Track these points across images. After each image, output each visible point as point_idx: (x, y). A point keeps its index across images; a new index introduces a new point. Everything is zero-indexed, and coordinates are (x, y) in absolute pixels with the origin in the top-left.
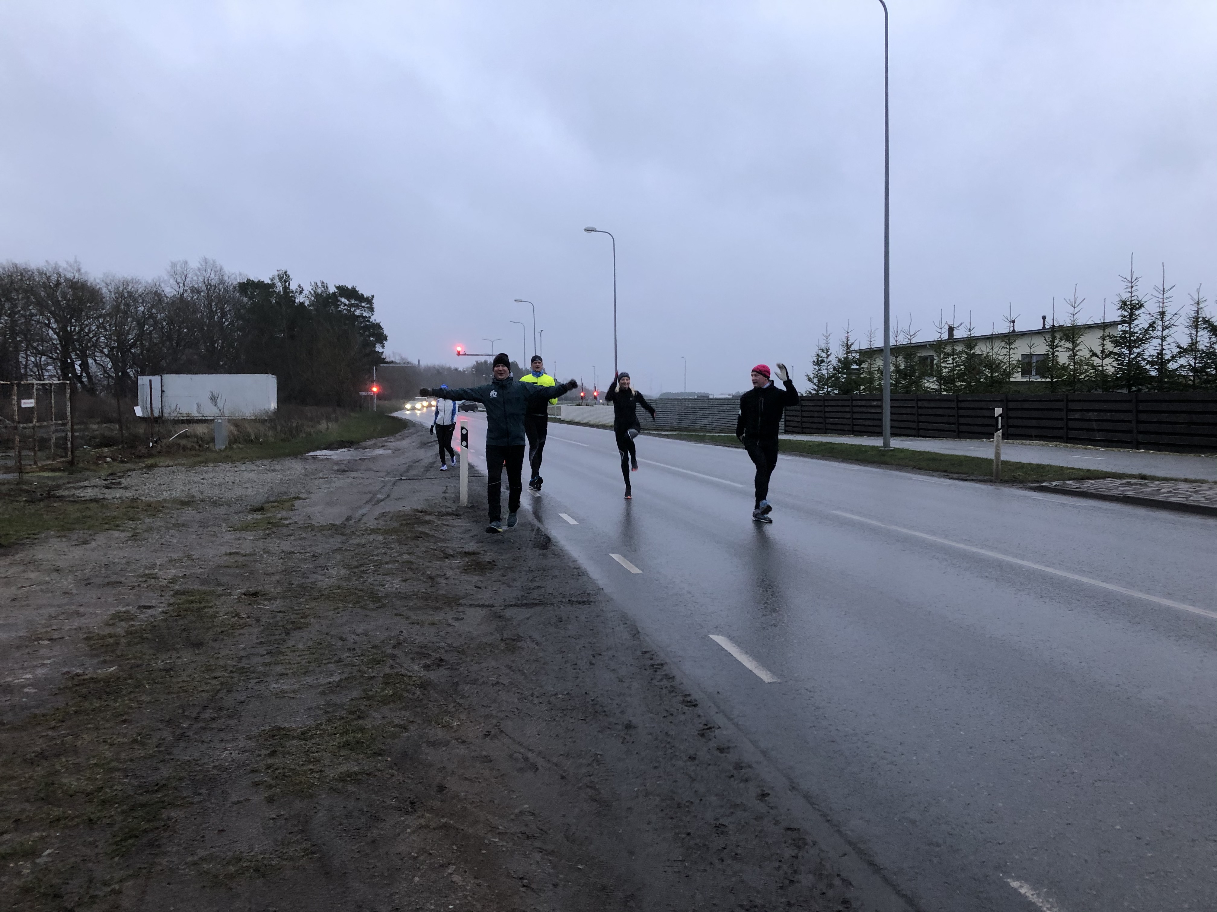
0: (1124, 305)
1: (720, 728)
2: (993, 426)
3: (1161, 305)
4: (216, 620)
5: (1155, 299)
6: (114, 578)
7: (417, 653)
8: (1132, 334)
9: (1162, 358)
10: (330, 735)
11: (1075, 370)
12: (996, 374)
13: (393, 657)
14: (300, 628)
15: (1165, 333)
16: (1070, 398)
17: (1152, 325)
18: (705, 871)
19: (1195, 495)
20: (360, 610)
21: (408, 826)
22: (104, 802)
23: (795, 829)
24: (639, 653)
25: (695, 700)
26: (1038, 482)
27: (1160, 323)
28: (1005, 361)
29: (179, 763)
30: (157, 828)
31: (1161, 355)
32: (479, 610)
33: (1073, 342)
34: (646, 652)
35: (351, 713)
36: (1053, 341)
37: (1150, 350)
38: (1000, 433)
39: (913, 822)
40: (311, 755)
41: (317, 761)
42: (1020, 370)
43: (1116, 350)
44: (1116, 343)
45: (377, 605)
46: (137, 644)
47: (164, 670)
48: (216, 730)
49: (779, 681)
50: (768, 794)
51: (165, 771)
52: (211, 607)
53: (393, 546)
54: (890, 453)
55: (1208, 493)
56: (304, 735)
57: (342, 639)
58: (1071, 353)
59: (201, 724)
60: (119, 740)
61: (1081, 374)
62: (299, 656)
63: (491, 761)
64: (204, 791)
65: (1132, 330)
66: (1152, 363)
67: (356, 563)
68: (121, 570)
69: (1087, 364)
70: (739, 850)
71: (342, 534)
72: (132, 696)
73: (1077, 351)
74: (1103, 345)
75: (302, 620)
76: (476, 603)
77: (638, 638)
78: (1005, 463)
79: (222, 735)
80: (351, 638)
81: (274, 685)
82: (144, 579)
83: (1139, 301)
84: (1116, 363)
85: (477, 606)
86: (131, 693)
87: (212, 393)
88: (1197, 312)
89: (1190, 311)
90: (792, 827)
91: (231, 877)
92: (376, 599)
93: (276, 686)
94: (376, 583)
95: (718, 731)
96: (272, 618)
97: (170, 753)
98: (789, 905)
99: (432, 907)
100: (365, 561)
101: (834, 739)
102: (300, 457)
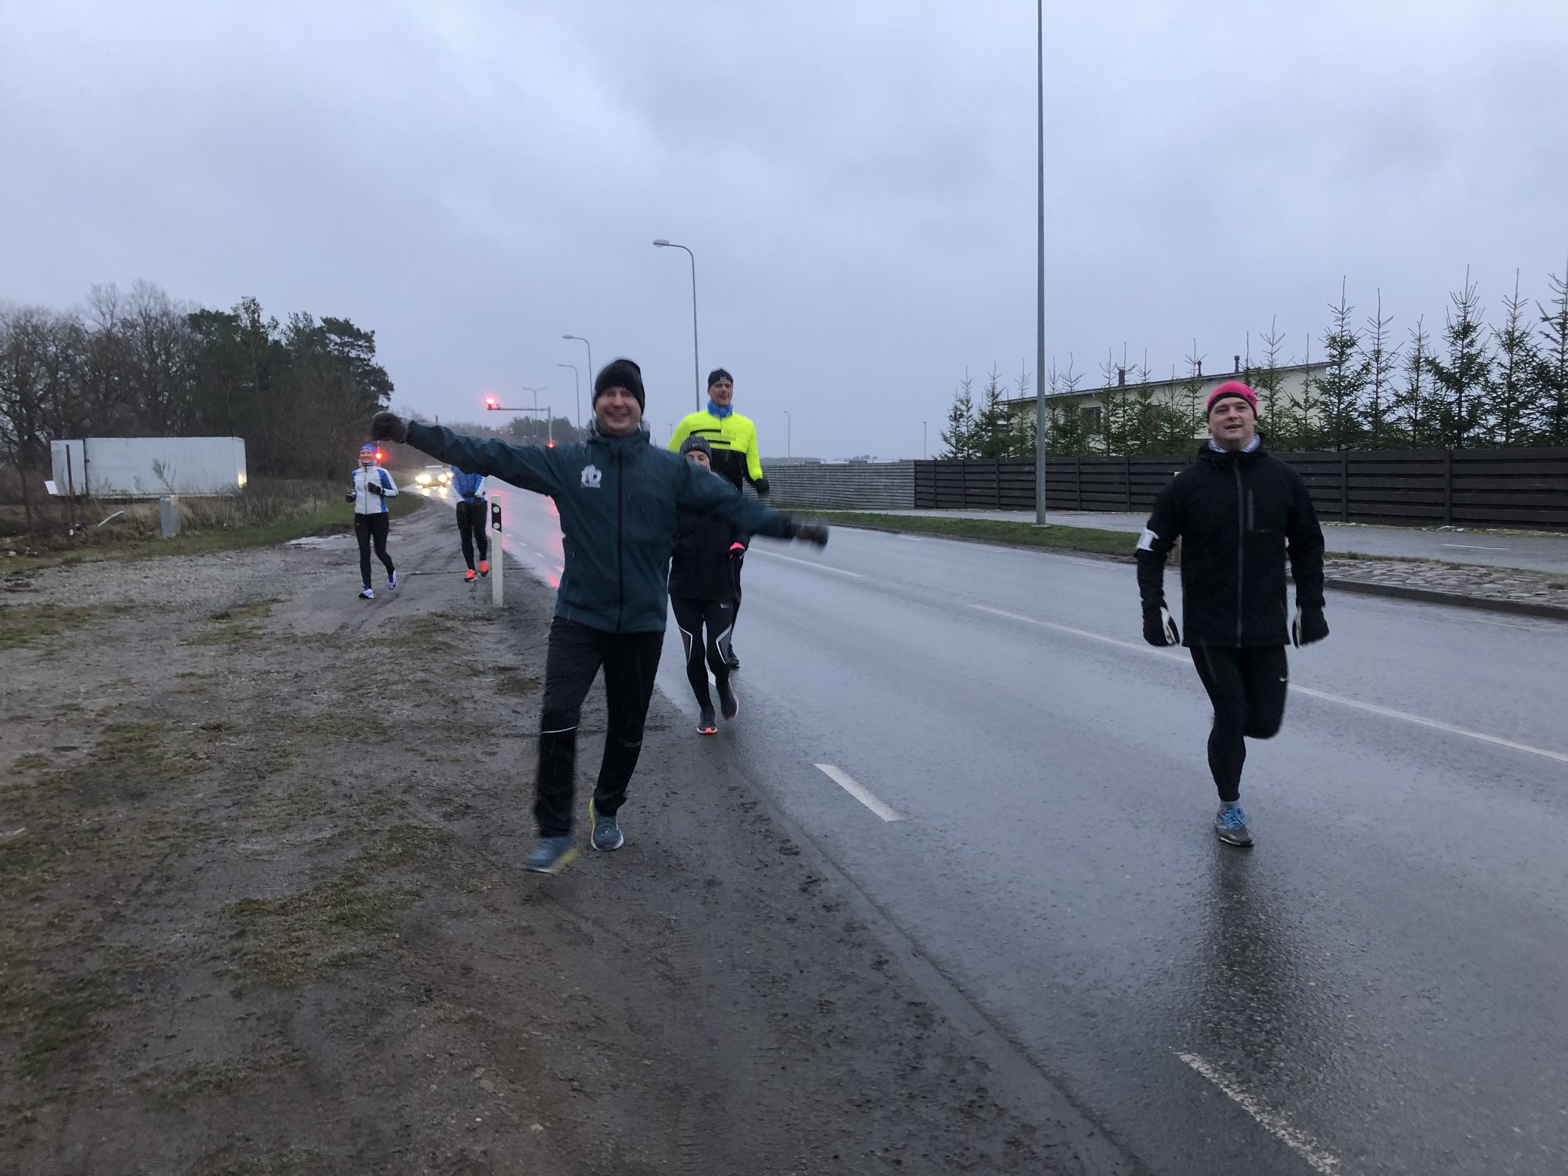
0: (1333, 341)
1: (827, 880)
3: (1377, 341)
4: (163, 763)
5: (1370, 335)
6: (19, 711)
7: (435, 799)
8: (1342, 378)
9: (1376, 409)
10: (318, 907)
11: (1273, 424)
12: (1178, 430)
13: (403, 804)
14: (279, 770)
15: (1380, 377)
17: (1366, 368)
18: (807, 1060)
19: (1412, 577)
20: (359, 745)
21: (422, 1020)
23: (920, 1004)
24: (726, 789)
25: (797, 847)
27: (1375, 364)
28: (1188, 413)
29: (112, 951)
30: (83, 1036)
31: (1375, 404)
32: (518, 740)
33: (1271, 389)
34: (735, 788)
35: (346, 878)
37: (1363, 398)
39: (1065, 988)
40: (293, 934)
41: (299, 941)
43: (1322, 398)
44: (1324, 390)
45: (381, 738)
46: (52, 797)
47: (91, 831)
48: (163, 907)
49: (902, 819)
50: (887, 962)
51: (94, 963)
52: (157, 746)
53: (403, 661)
54: (1045, 531)
55: (1428, 574)
56: (283, 909)
57: (335, 783)
58: (1267, 403)
59: (143, 900)
60: (28, 924)
61: (1280, 429)
62: (277, 806)
63: (532, 934)
64: (147, 987)
65: (1342, 374)
66: (1365, 415)
67: (353, 685)
68: (30, 700)
69: (1287, 417)
70: (849, 1033)
71: (335, 647)
72: (48, 865)
73: (1276, 400)
74: (1307, 392)
75: (281, 760)
76: (514, 732)
77: (726, 771)
79: (170, 912)
80: (347, 781)
81: (242, 846)
82: (62, 711)
83: (1351, 337)
84: (1322, 415)
85: (514, 736)
86: (44, 862)
87: (156, 462)
88: (1419, 350)
89: (1409, 349)
90: (916, 1001)
91: (183, 1096)
92: (379, 729)
93: (245, 846)
94: (380, 709)
95: (824, 885)
96: (240, 758)
97: (100, 939)
98: (911, 1096)
99: (453, 1121)
100: (366, 681)
101: (969, 890)
102: (278, 546)
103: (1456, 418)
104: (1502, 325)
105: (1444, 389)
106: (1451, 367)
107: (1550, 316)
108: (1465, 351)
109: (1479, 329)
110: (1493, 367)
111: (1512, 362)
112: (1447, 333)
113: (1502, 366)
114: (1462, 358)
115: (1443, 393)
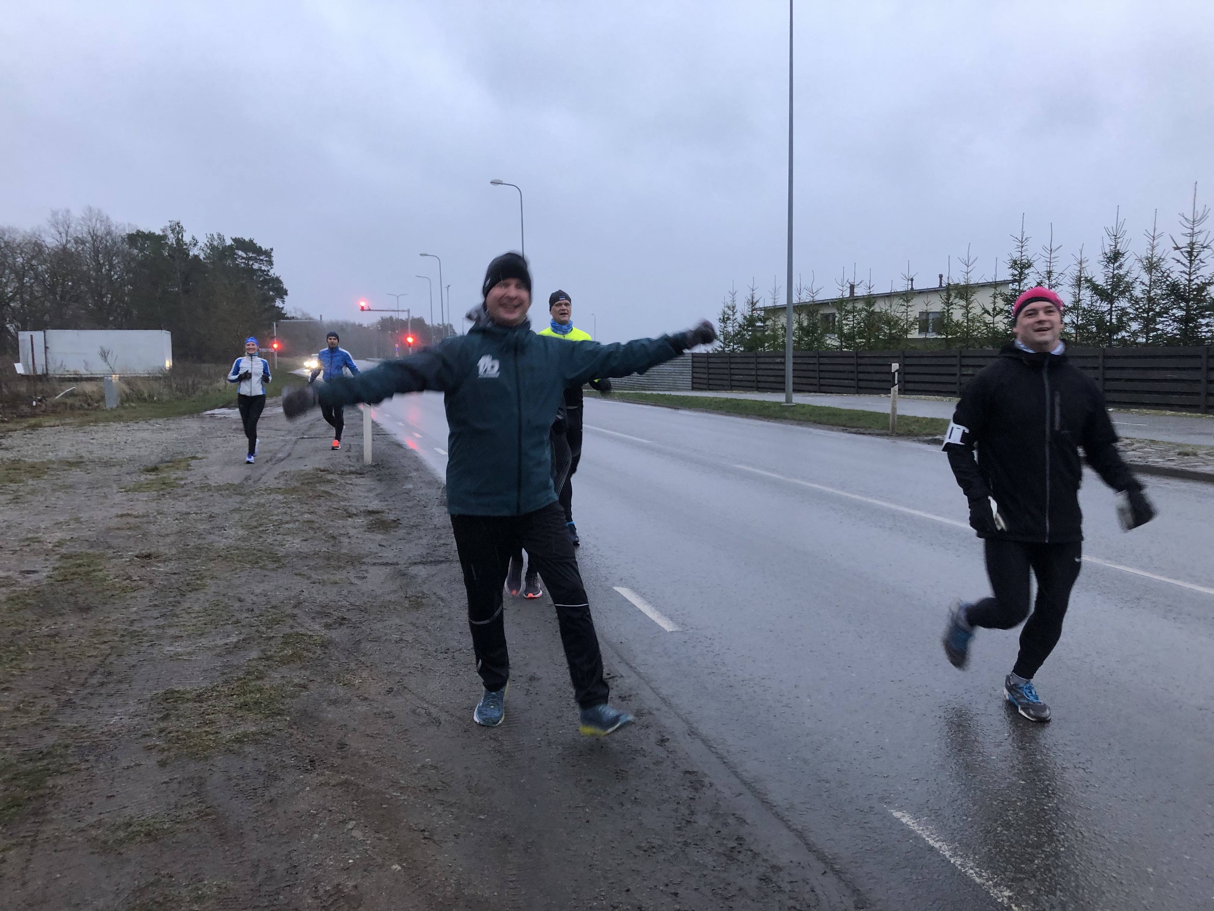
0: (1014, 264)
1: (622, 676)
2: (890, 381)
3: (1049, 264)
4: (105, 584)
5: (1043, 259)
7: (317, 612)
10: (227, 696)
11: (968, 327)
12: (894, 331)
13: (294, 616)
14: (196, 590)
16: (963, 354)
18: (605, 815)
20: (259, 571)
21: (307, 784)
23: (694, 772)
26: (931, 435)
27: (1047, 282)
28: (902, 318)
29: (64, 730)
30: (42, 796)
32: (383, 567)
33: (967, 300)
35: (248, 673)
36: (948, 299)
38: (896, 388)
39: (805, 761)
40: (207, 717)
41: (212, 722)
42: (917, 327)
45: (276, 565)
46: (18, 610)
47: (49, 636)
48: (105, 696)
49: (680, 629)
50: (668, 739)
51: (51, 739)
52: (101, 570)
53: (294, 506)
54: (791, 409)
56: (199, 698)
57: (240, 600)
58: (963, 311)
59: (89, 690)
61: (973, 331)
62: (195, 618)
63: (393, 717)
64: (91, 758)
67: (255, 524)
69: (979, 322)
70: (638, 795)
71: (241, 494)
72: (15, 662)
73: (971, 309)
74: (994, 303)
75: (199, 582)
76: (380, 561)
78: (901, 417)
79: (111, 700)
80: (249, 599)
81: (168, 648)
82: (26, 543)
83: (1028, 261)
85: (381, 564)
86: (12, 659)
87: (102, 348)
88: (1080, 271)
89: (1074, 271)
90: (691, 771)
91: (121, 842)
92: (276, 559)
93: (170, 649)
94: (277, 543)
95: (620, 681)
96: (166, 580)
97: (56, 721)
98: (686, 844)
99: (331, 863)
100: (264, 521)
101: (732, 684)
102: (195, 415)
103: (1108, 324)
104: (1144, 252)
105: (1099, 302)
106: (1104, 285)
107: (1180, 246)
108: (1115, 272)
109: (1126, 256)
110: (1136, 284)
111: (1151, 282)
112: (1101, 258)
113: (1143, 284)
114: (1113, 277)
115: (1098, 304)
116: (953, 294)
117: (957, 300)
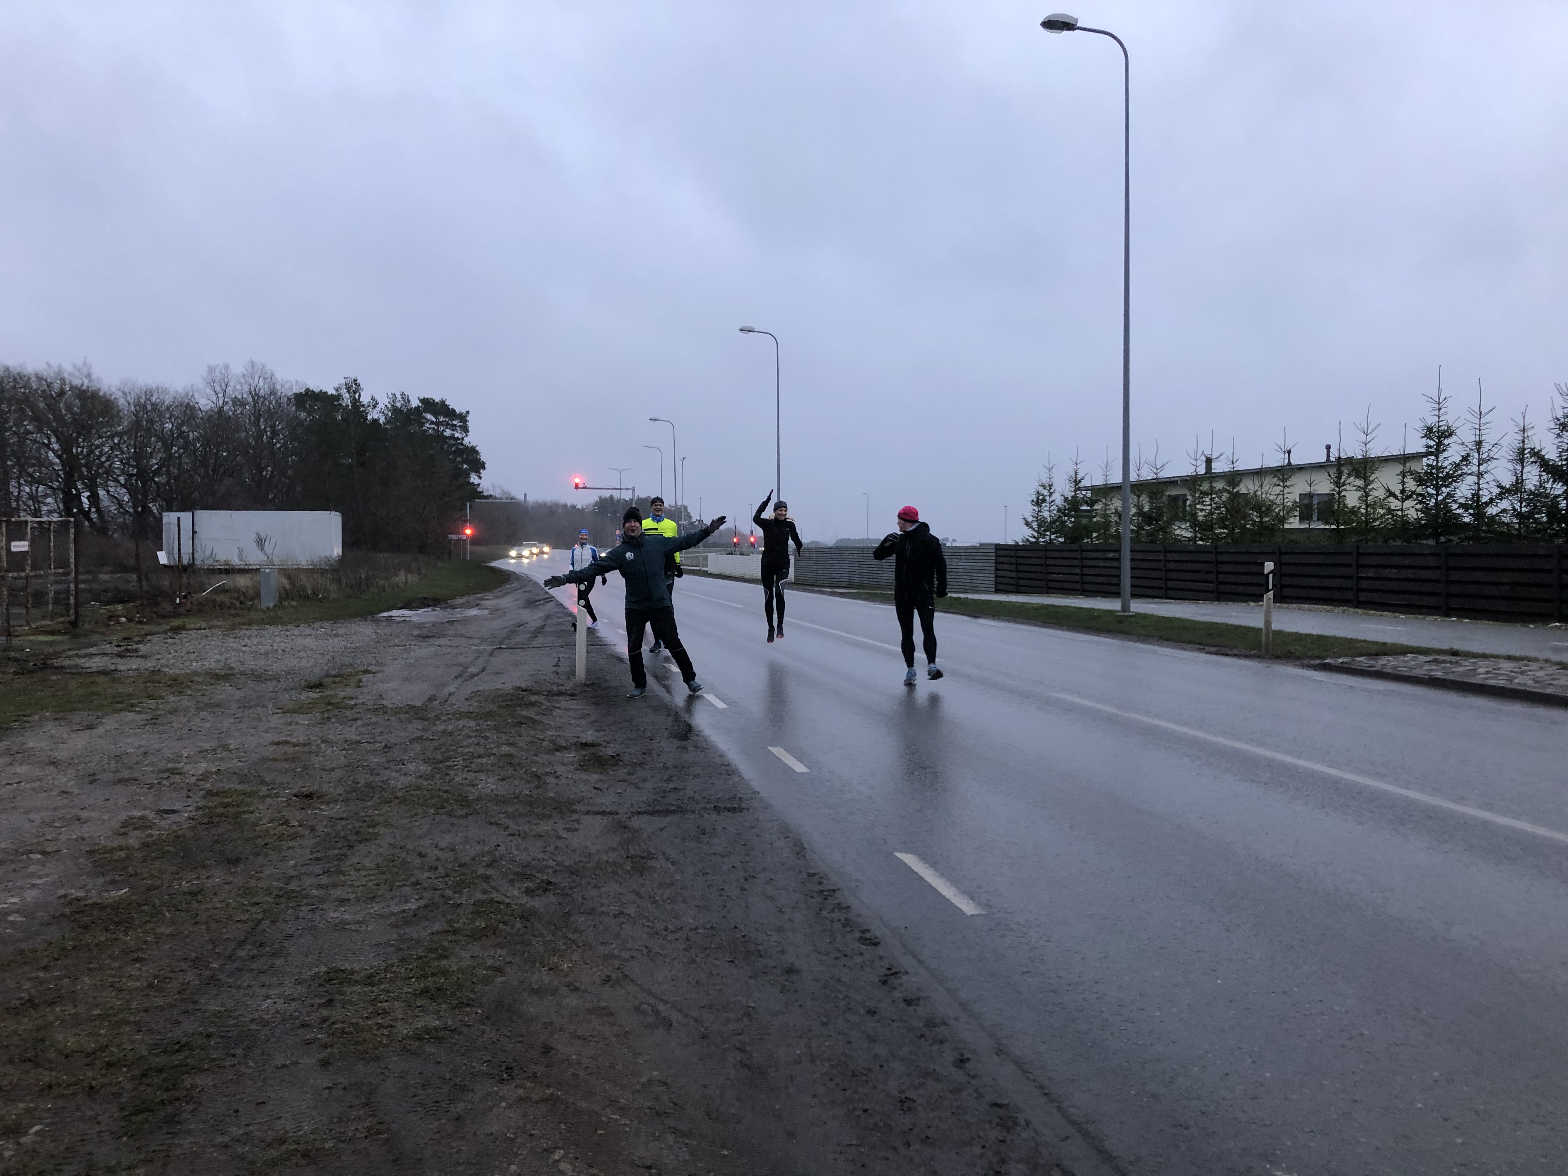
0: (1429, 432)
1: (907, 973)
2: (1260, 585)
3: (1477, 432)
4: (258, 829)
5: (1469, 425)
6: (126, 774)
7: (517, 874)
8: (1439, 468)
9: (1478, 501)
10: (403, 979)
11: (1367, 514)
12: (1267, 519)
13: (487, 878)
14: (367, 840)
15: (1482, 468)
16: (1361, 551)
17: (1465, 458)
18: (887, 1158)
19: (1520, 677)
20: (444, 817)
21: (503, 1099)
22: (109, 1065)
23: (1003, 1105)
24: (804, 875)
25: (876, 937)
26: (1319, 658)
27: (1476, 455)
28: (1277, 502)
29: (207, 1014)
30: (178, 1099)
31: (1476, 496)
32: (599, 817)
33: (1365, 479)
34: (813, 875)
35: (431, 950)
36: (1339, 478)
37: (1463, 490)
38: (1271, 594)
39: (1155, 1096)
40: (379, 1005)
41: (385, 1013)
42: (1297, 513)
43: (1419, 490)
44: (1420, 481)
45: (466, 811)
46: (154, 859)
47: (190, 894)
48: (256, 972)
49: (984, 913)
50: (969, 1059)
51: (189, 1026)
52: (252, 812)
53: (488, 734)
54: (1129, 619)
55: (1537, 674)
56: (370, 980)
57: (421, 855)
58: (1360, 493)
59: (236, 965)
60: (129, 984)
61: (1374, 520)
62: (365, 876)
63: (611, 1015)
64: (239, 1052)
65: (1440, 464)
66: (1465, 507)
67: (440, 757)
68: (137, 763)
69: (1383, 508)
70: (930, 1133)
71: (423, 719)
72: (149, 926)
73: (1370, 490)
74: (1403, 483)
75: (370, 830)
76: (595, 809)
77: (804, 856)
78: (1277, 633)
79: (262, 978)
80: (433, 853)
81: (332, 914)
82: (165, 775)
83: (1449, 427)
84: (1419, 506)
85: (596, 813)
86: (146, 922)
87: (258, 534)
88: (1523, 442)
89: (1513, 440)
90: (1000, 1102)
91: (272, 1163)
92: (466, 803)
93: (335, 915)
94: (466, 782)
95: (904, 978)
96: (332, 826)
97: (196, 1002)
100: (452, 753)
101: (1053, 989)
102: (370, 618)
103: (1563, 512)
105: (1550, 482)
106: (1557, 460)
112: (1552, 425)
115: (1548, 486)
116: (1346, 471)
117: (1352, 479)
